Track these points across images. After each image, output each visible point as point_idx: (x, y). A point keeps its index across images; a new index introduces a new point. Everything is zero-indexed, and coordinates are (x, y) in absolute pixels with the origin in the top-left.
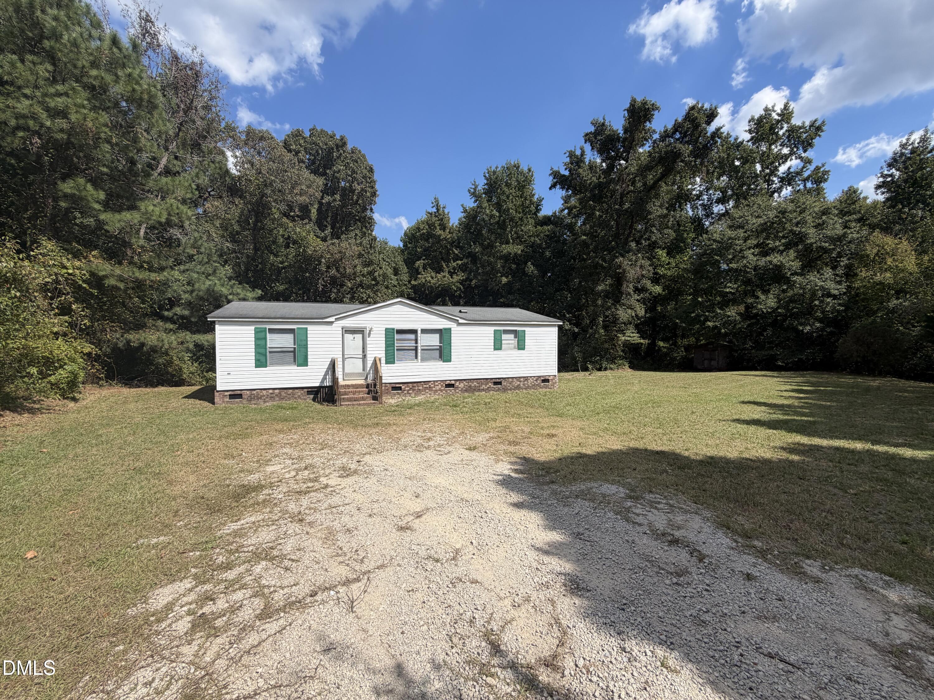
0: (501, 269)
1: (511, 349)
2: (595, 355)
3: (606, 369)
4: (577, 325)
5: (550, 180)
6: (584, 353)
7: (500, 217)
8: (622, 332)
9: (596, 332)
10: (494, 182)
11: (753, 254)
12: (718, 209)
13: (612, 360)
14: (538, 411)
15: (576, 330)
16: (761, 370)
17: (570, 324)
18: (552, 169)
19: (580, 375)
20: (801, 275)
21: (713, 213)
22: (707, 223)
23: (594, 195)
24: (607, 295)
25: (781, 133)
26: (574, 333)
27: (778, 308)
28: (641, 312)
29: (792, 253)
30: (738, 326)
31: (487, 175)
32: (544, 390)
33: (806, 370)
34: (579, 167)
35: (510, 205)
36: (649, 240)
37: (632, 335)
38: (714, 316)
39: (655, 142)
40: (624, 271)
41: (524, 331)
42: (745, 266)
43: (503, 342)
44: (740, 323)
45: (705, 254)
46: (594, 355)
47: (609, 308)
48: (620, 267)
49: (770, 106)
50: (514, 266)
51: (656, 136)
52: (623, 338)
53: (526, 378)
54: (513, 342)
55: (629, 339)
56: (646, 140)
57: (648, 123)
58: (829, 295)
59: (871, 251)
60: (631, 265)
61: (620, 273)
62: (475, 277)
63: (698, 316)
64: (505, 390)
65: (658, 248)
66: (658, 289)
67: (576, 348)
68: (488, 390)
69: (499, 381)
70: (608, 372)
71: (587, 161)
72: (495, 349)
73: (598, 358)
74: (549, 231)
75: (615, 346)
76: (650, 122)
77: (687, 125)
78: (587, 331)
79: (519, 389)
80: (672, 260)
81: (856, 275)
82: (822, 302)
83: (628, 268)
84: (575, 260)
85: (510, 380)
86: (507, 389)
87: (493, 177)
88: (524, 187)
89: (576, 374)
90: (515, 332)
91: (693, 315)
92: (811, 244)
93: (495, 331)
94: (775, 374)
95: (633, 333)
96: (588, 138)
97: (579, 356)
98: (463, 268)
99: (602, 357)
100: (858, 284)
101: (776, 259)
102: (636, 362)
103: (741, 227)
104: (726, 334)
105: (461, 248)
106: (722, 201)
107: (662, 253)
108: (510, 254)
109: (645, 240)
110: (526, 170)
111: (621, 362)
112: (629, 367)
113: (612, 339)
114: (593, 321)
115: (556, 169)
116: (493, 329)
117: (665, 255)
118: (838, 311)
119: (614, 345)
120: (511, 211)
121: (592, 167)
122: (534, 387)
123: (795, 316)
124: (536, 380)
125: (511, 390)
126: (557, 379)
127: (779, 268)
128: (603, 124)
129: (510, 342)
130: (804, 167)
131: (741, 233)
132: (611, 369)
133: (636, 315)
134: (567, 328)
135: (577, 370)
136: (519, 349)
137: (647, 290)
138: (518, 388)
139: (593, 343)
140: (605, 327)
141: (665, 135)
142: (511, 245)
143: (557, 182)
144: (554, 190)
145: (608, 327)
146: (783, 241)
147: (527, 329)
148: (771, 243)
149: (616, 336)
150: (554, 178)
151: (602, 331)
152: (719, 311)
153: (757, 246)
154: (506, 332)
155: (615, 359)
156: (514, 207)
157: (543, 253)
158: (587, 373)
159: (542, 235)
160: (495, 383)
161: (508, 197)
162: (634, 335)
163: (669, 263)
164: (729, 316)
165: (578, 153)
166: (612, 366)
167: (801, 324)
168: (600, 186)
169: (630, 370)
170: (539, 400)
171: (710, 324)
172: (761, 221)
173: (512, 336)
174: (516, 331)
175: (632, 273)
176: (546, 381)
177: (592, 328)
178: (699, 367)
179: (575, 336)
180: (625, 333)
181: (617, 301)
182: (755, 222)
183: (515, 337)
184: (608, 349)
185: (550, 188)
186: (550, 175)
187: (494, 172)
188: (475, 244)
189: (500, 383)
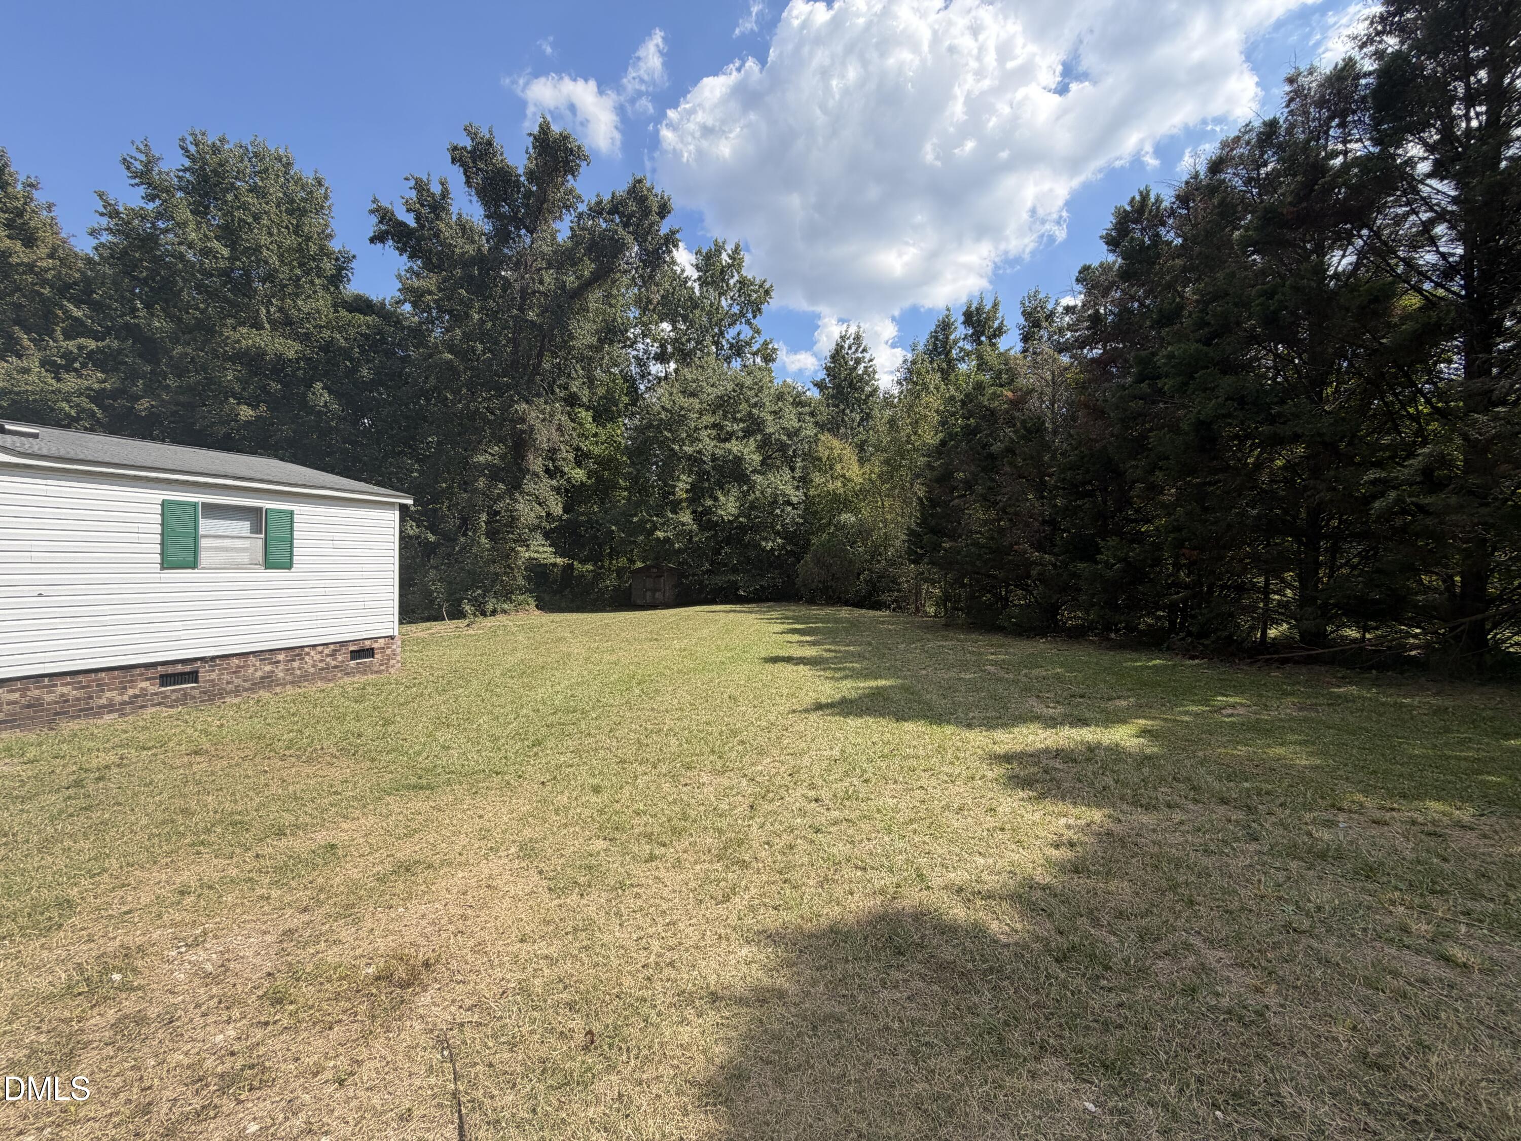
0: (237, 387)
1: (238, 567)
2: (474, 586)
3: (494, 613)
4: (433, 529)
5: (371, 225)
6: (450, 583)
7: (233, 259)
8: (525, 543)
9: (474, 541)
10: (214, 171)
11: (709, 436)
12: (656, 369)
13: (507, 595)
14: (335, 774)
15: (432, 538)
16: (722, 603)
17: (418, 526)
18: (375, 201)
19: (445, 628)
20: (763, 474)
21: (649, 374)
22: (642, 387)
23: (471, 277)
24: (495, 474)
25: (732, 282)
26: (428, 543)
27: (739, 516)
28: (557, 509)
29: (752, 443)
30: (696, 539)
31: (193, 149)
32: (360, 679)
33: (767, 600)
34: (438, 217)
35: (264, 239)
36: (566, 389)
37: (541, 549)
38: (664, 523)
39: (580, 216)
40: (532, 429)
41: (292, 513)
42: (699, 452)
43: (204, 543)
44: (697, 535)
45: (650, 426)
46: (472, 586)
47: (500, 497)
48: (523, 420)
49: (720, 241)
50: (275, 386)
51: (582, 208)
52: (527, 555)
53: (296, 652)
54: (246, 543)
55: (536, 555)
56: (568, 208)
57: (570, 177)
58: (789, 503)
59: (824, 454)
60: (543, 420)
61: (524, 432)
62: (150, 391)
63: (643, 522)
64: (213, 695)
65: (580, 406)
66: (579, 475)
67: (432, 573)
68: (137, 703)
69: (188, 668)
70: (501, 618)
71: (454, 209)
72: (166, 564)
73: (479, 591)
74: (368, 327)
75: (512, 569)
76: (574, 176)
77: (632, 207)
78: (455, 540)
79: (269, 687)
80: (600, 430)
81: (812, 481)
82: (783, 511)
83: (538, 426)
84: (428, 400)
85: (236, 661)
86: (222, 694)
87: (212, 160)
88: (304, 212)
89: (437, 627)
90: (255, 516)
91: (635, 519)
92: (770, 435)
93: (164, 504)
94: (738, 607)
95: (544, 545)
96: (457, 156)
97: (438, 589)
98: (100, 361)
99: (486, 591)
100: (812, 492)
101: (735, 446)
102: (547, 597)
103: (693, 395)
104: (679, 551)
105: (97, 307)
106: (662, 358)
107: (586, 416)
108: (265, 353)
109: (559, 387)
110: (308, 177)
111: (521, 598)
112: (537, 606)
113: (507, 556)
114: (466, 523)
115: (385, 203)
116: (159, 496)
117: (590, 419)
118: (797, 523)
119: (509, 566)
120: (265, 252)
121: (464, 228)
122: (325, 673)
123: (755, 529)
124: (333, 654)
125: (237, 692)
126: (397, 645)
127: (739, 460)
128: (490, 143)
129: (238, 543)
130: (753, 338)
131: (695, 403)
132: (505, 612)
133: (548, 514)
134: (411, 533)
135: (438, 618)
136: (269, 564)
137: (563, 474)
138: (267, 681)
139: (468, 564)
140: (492, 534)
141: (597, 210)
142: (265, 333)
143: (387, 232)
144: (379, 246)
145: (498, 532)
146: (742, 425)
147: (301, 510)
148: (729, 426)
149: (513, 549)
150: (381, 222)
151: (484, 540)
152: (670, 516)
153: (715, 426)
154: (212, 510)
155: (512, 593)
156: (274, 247)
157: (355, 370)
158: (461, 623)
159: (352, 331)
160: (167, 679)
161: (257, 218)
162: (546, 549)
163: (595, 435)
164: (683, 524)
165: (436, 189)
166: (505, 606)
167: (765, 539)
168: (480, 259)
169: (538, 612)
170: (341, 719)
171: (660, 534)
172: (718, 391)
173: (243, 527)
174: (259, 510)
175: (545, 436)
176: (363, 652)
177: (465, 535)
178: (639, 602)
179: (429, 550)
180: (528, 546)
181: (515, 486)
182: (712, 393)
183: (256, 529)
184: (497, 574)
185: (372, 240)
186: (372, 212)
187: (215, 150)
188: (148, 306)
189: (193, 677)
